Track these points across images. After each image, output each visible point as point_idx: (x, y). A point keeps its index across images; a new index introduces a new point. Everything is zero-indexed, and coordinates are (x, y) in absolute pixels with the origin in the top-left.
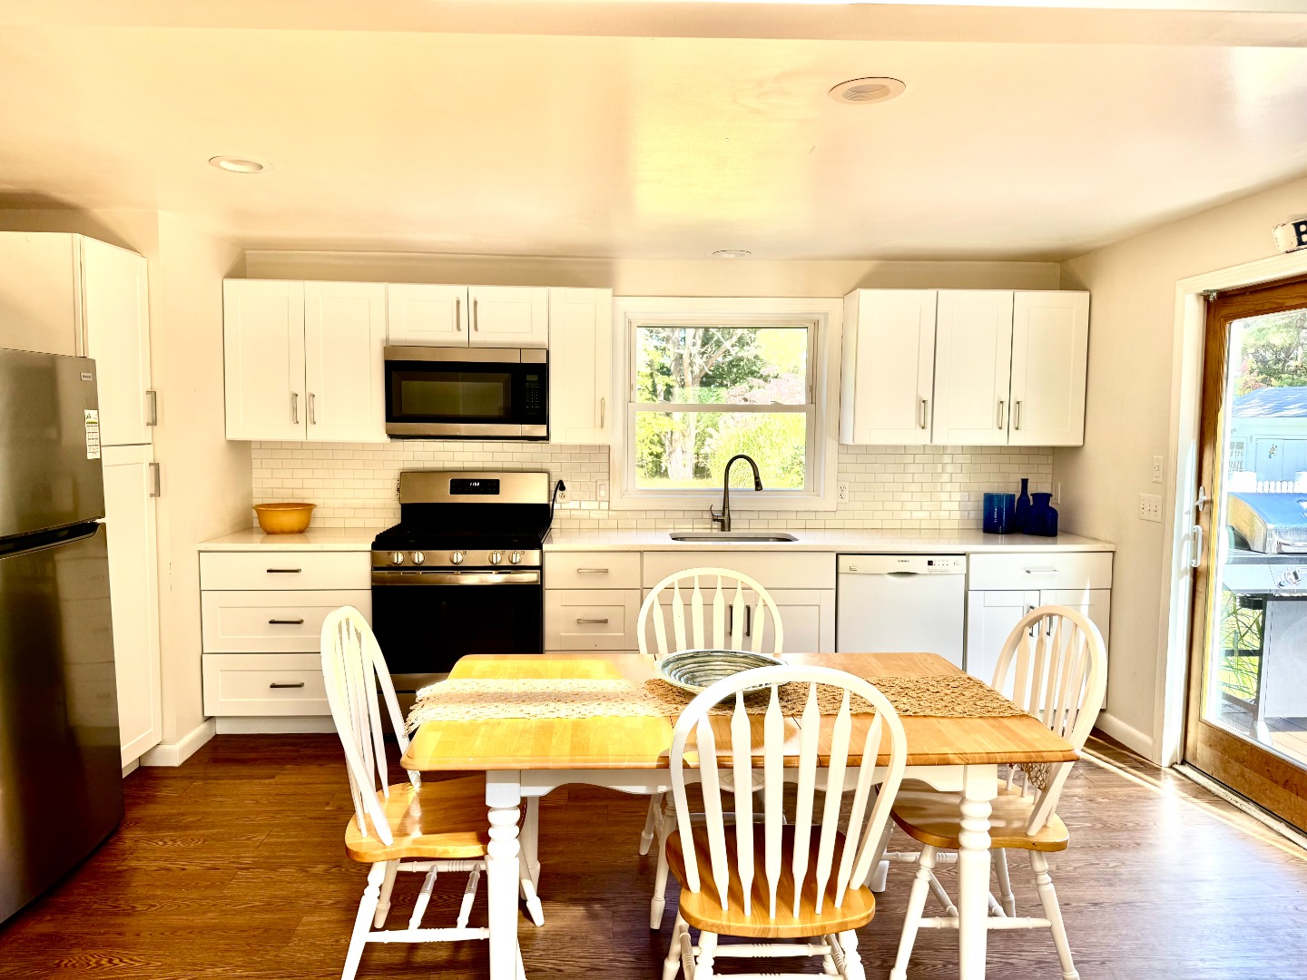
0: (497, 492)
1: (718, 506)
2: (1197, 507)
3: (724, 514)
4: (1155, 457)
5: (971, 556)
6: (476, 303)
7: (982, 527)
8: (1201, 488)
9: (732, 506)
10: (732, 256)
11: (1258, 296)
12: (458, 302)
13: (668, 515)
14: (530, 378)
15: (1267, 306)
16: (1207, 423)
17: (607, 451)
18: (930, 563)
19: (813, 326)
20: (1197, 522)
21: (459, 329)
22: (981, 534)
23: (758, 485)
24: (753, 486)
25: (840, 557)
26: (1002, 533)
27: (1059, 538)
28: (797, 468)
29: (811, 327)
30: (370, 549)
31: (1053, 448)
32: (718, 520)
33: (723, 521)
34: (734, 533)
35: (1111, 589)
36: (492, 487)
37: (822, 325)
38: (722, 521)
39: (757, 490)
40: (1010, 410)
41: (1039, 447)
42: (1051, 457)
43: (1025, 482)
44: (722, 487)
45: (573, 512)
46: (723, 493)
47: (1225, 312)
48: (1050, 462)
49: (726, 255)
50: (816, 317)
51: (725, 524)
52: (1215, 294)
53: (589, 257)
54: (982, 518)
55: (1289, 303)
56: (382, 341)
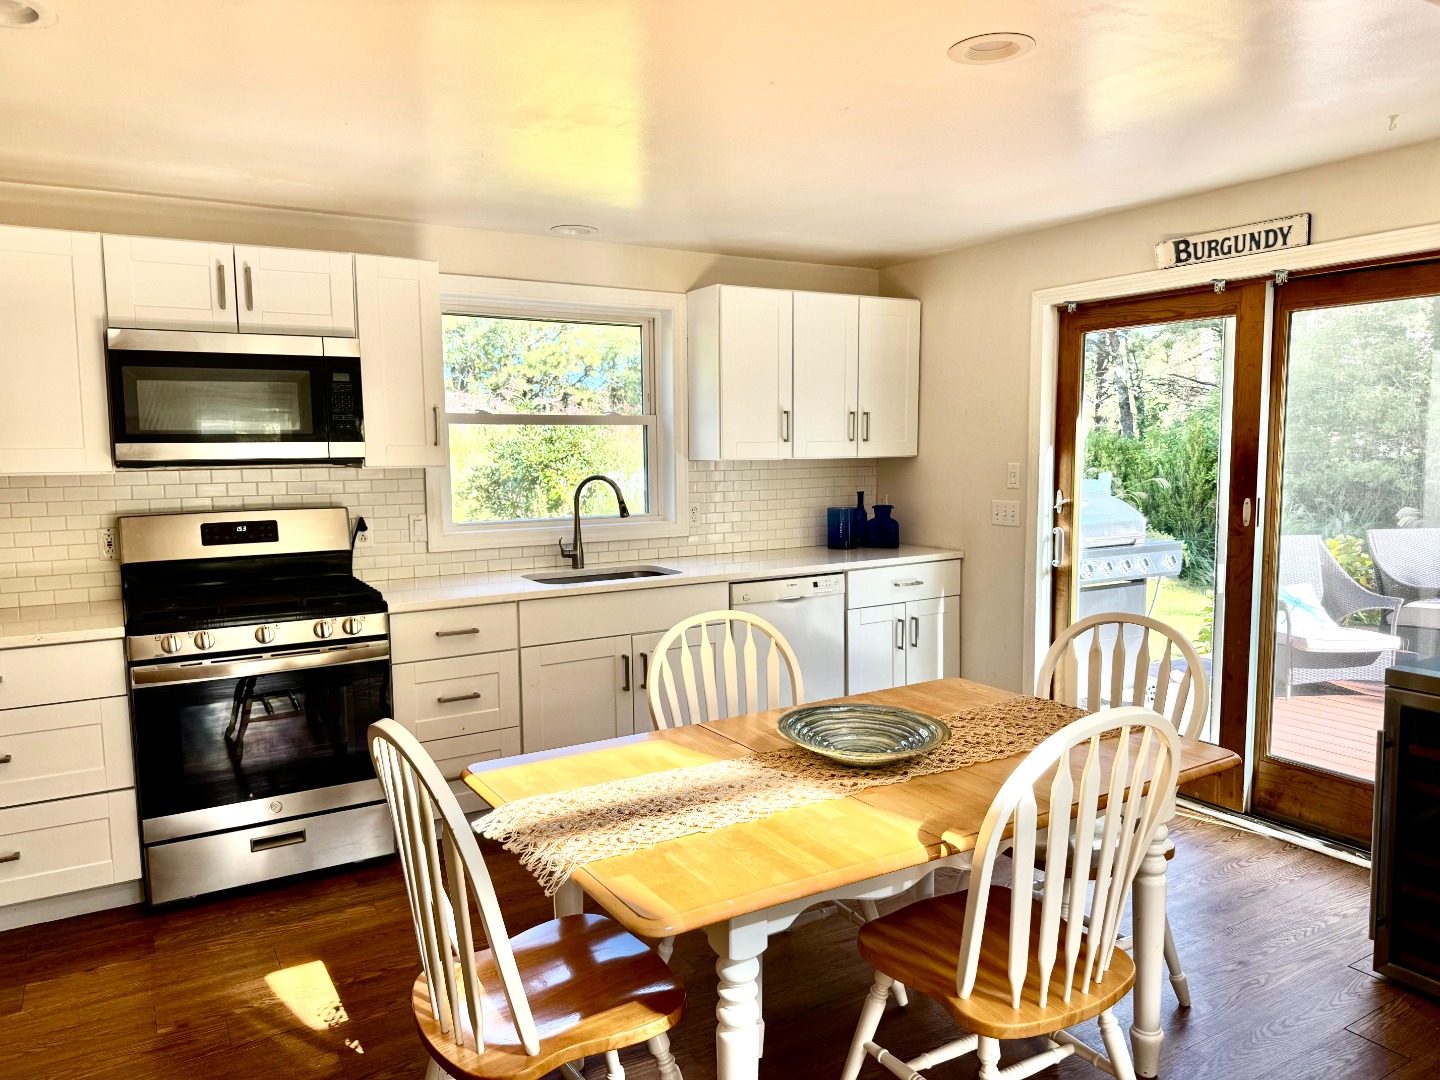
0: (275, 538)
1: (568, 539)
2: (1055, 510)
3: (575, 548)
4: (1010, 464)
5: (850, 573)
6: (247, 271)
7: (826, 543)
8: (1059, 492)
9: (585, 538)
10: (574, 232)
11: (1118, 309)
12: (220, 269)
13: (504, 554)
14: (338, 377)
15: (1129, 319)
16: (1062, 429)
17: (422, 476)
18: (815, 585)
19: (650, 326)
20: (1055, 524)
21: (222, 305)
22: (826, 550)
23: (624, 511)
24: (617, 512)
25: (734, 586)
26: (848, 548)
27: (900, 550)
28: (475, 493)
29: (645, 326)
30: (123, 635)
31: (878, 460)
32: (569, 556)
33: (573, 555)
34: (588, 569)
35: (960, 595)
36: (268, 532)
37: (658, 324)
38: (574, 557)
39: (622, 516)
40: (859, 422)
41: (834, 460)
42: (875, 468)
43: (861, 495)
44: (572, 516)
45: (378, 559)
46: (573, 522)
47: (1082, 322)
48: (875, 474)
49: (565, 231)
50: (652, 314)
51: (576, 561)
52: (1074, 306)
53: (384, 218)
54: (827, 534)
55: (1153, 317)
56: (97, 321)
